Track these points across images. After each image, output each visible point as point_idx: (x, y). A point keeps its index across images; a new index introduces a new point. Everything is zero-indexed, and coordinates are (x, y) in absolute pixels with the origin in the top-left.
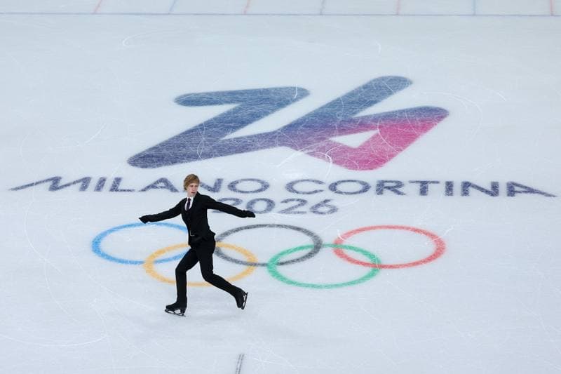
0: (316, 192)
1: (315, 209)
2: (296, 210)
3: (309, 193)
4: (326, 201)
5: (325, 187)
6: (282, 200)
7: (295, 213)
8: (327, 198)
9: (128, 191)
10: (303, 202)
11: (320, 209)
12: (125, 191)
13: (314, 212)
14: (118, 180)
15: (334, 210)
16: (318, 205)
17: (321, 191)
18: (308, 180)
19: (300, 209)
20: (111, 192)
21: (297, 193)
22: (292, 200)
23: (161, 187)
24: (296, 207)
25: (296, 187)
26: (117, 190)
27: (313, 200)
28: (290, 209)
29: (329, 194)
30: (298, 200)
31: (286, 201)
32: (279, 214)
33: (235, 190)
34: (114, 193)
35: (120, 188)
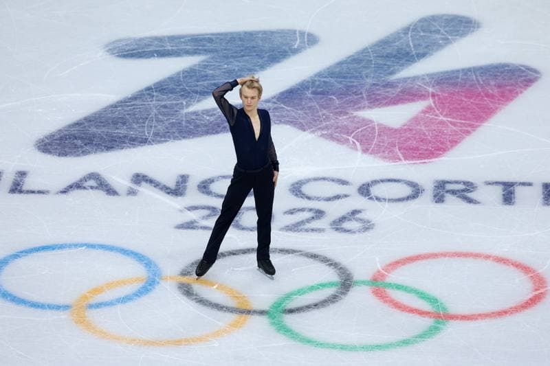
0: (338, 197)
1: (338, 225)
2: (308, 226)
3: (329, 199)
4: (354, 212)
5: (352, 190)
6: (285, 210)
7: (307, 231)
8: (357, 206)
9: (40, 192)
10: (319, 214)
11: (346, 225)
12: (33, 192)
13: (337, 229)
14: (23, 174)
15: (368, 226)
16: (343, 219)
17: (346, 196)
18: (324, 179)
19: (315, 224)
20: (12, 195)
21: (309, 198)
22: (302, 210)
23: (92, 188)
24: (308, 221)
25: (306, 189)
26: (21, 192)
27: (335, 210)
28: (302, 222)
29: (359, 202)
30: (311, 210)
31: (291, 212)
32: (281, 232)
33: (209, 193)
34: (17, 196)
35: (25, 188)
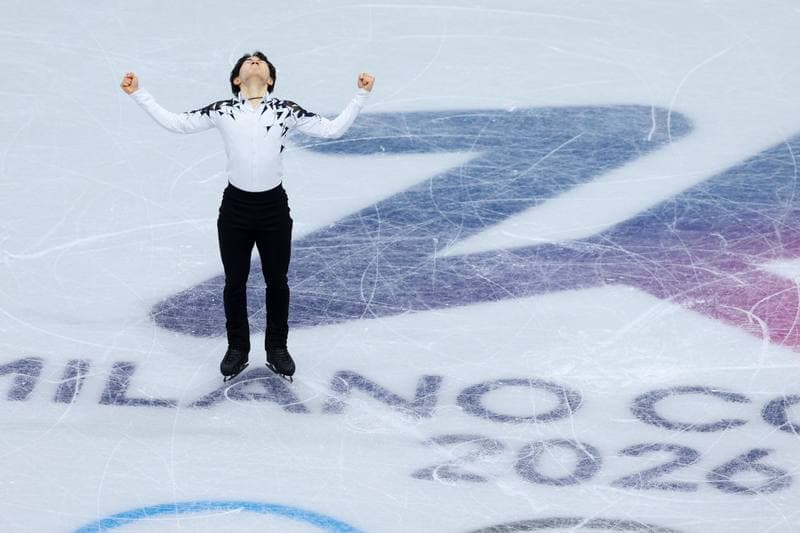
0: (724, 425)
1: (722, 478)
2: (666, 478)
3: (705, 429)
4: (755, 454)
5: (751, 412)
6: (624, 446)
7: (663, 487)
8: (760, 445)
9: (158, 403)
10: (688, 455)
11: (739, 478)
12: (145, 402)
13: (720, 486)
14: (126, 369)
15: (779, 481)
16: (731, 467)
17: (739, 423)
18: (698, 389)
19: (679, 475)
20: (105, 408)
21: (668, 425)
22: (655, 447)
23: (257, 397)
24: (666, 468)
25: (664, 408)
26: (122, 401)
27: (717, 449)
28: (655, 471)
29: (763, 435)
30: (671, 448)
31: (634, 451)
32: (614, 489)
33: (480, 411)
34: (113, 409)
35: (130, 394)
